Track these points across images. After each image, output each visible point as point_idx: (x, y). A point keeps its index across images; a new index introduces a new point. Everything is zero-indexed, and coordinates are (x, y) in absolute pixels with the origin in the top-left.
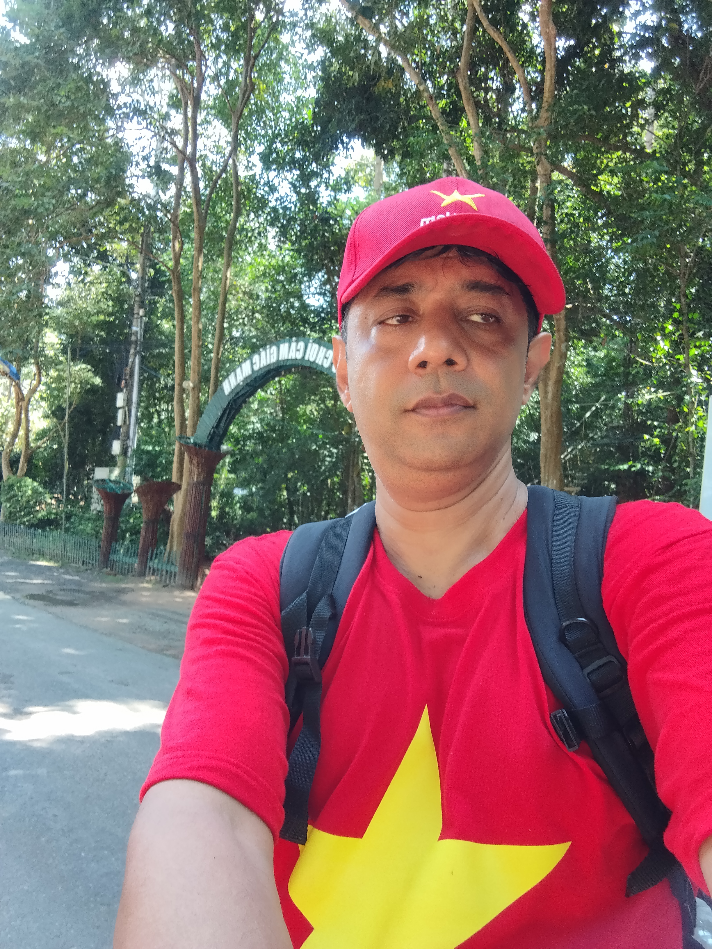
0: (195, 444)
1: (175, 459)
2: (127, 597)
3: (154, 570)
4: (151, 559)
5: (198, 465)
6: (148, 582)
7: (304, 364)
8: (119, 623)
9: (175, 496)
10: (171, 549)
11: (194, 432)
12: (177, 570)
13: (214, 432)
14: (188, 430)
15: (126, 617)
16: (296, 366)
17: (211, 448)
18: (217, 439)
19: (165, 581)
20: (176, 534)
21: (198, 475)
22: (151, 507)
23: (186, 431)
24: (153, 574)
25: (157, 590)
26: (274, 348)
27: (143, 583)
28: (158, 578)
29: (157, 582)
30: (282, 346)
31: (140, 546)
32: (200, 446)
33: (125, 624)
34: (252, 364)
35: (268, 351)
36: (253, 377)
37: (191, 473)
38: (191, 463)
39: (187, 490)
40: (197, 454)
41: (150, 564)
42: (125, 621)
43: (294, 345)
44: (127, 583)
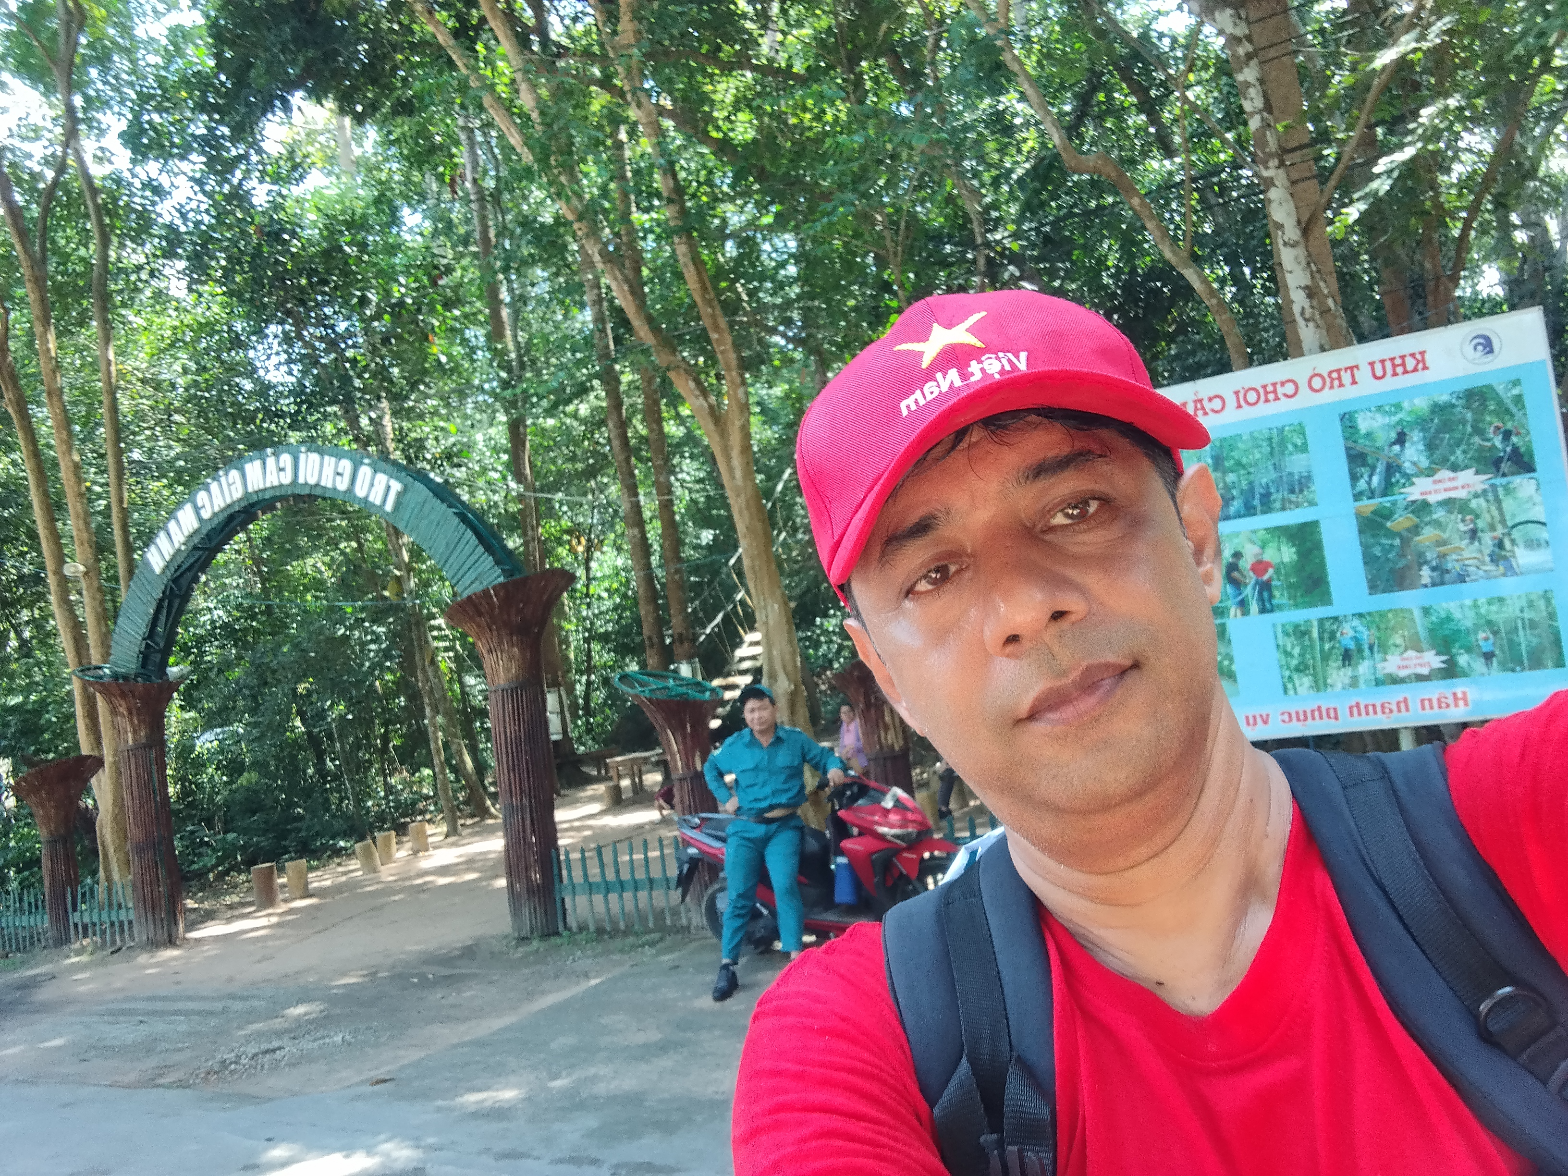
0: (115, 676)
1: (79, 710)
2: (45, 994)
3: (85, 928)
4: (75, 909)
5: (130, 713)
6: (78, 953)
7: (297, 491)
8: (46, 1049)
9: (93, 781)
10: (109, 879)
11: (106, 655)
12: (132, 915)
13: (148, 645)
14: (92, 651)
15: (59, 1035)
16: (282, 498)
17: (148, 678)
18: (157, 657)
19: (114, 942)
20: (111, 850)
21: (135, 732)
22: (53, 812)
23: (88, 657)
24: (85, 935)
25: (102, 962)
26: (234, 474)
27: (68, 957)
28: (97, 939)
29: (96, 948)
30: (248, 467)
31: (47, 890)
32: (126, 678)
33: (58, 1048)
34: (197, 510)
35: (223, 479)
36: (204, 531)
37: (118, 732)
38: (114, 712)
39: (116, 764)
40: (123, 695)
41: (75, 918)
42: (57, 1042)
43: (271, 461)
44: (37, 965)
